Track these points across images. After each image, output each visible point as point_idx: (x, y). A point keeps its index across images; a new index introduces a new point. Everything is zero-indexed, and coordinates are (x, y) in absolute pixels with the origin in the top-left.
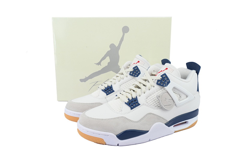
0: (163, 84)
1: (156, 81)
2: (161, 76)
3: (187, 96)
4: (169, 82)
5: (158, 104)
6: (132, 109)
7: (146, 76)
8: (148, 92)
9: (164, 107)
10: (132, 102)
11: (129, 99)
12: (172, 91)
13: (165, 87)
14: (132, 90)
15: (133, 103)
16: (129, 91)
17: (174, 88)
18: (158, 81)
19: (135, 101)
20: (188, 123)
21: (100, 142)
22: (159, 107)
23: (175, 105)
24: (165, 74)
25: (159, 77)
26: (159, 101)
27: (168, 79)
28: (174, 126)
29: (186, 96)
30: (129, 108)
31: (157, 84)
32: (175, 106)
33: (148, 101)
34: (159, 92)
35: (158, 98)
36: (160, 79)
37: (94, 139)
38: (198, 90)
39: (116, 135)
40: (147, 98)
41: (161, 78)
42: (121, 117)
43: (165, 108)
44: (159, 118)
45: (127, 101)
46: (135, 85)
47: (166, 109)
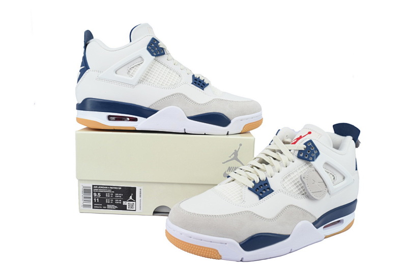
0: (309, 157)
1: (297, 152)
2: (305, 144)
3: (344, 178)
4: (318, 154)
5: (302, 190)
6: (261, 198)
7: (275, 144)
8: (284, 171)
9: (311, 194)
10: (260, 187)
11: (254, 182)
12: (324, 170)
13: (312, 162)
14: (254, 167)
15: (262, 189)
16: (251, 169)
17: (326, 163)
18: (300, 151)
19: (265, 184)
20: (343, 222)
21: (212, 256)
22: (303, 194)
23: (328, 191)
24: (311, 141)
25: (301, 146)
26: (303, 185)
27: (316, 149)
28: (324, 228)
29: (342, 178)
30: (256, 197)
31: (299, 157)
32: (327, 194)
33: (285, 185)
34: (302, 170)
35: (302, 180)
36: (303, 149)
37: (202, 250)
38: (356, 169)
39: (239, 243)
40: (284, 180)
41: (305, 147)
42: (245, 212)
43: (313, 196)
44: (305, 214)
45: (251, 185)
46: (258, 159)
47: (315, 197)
